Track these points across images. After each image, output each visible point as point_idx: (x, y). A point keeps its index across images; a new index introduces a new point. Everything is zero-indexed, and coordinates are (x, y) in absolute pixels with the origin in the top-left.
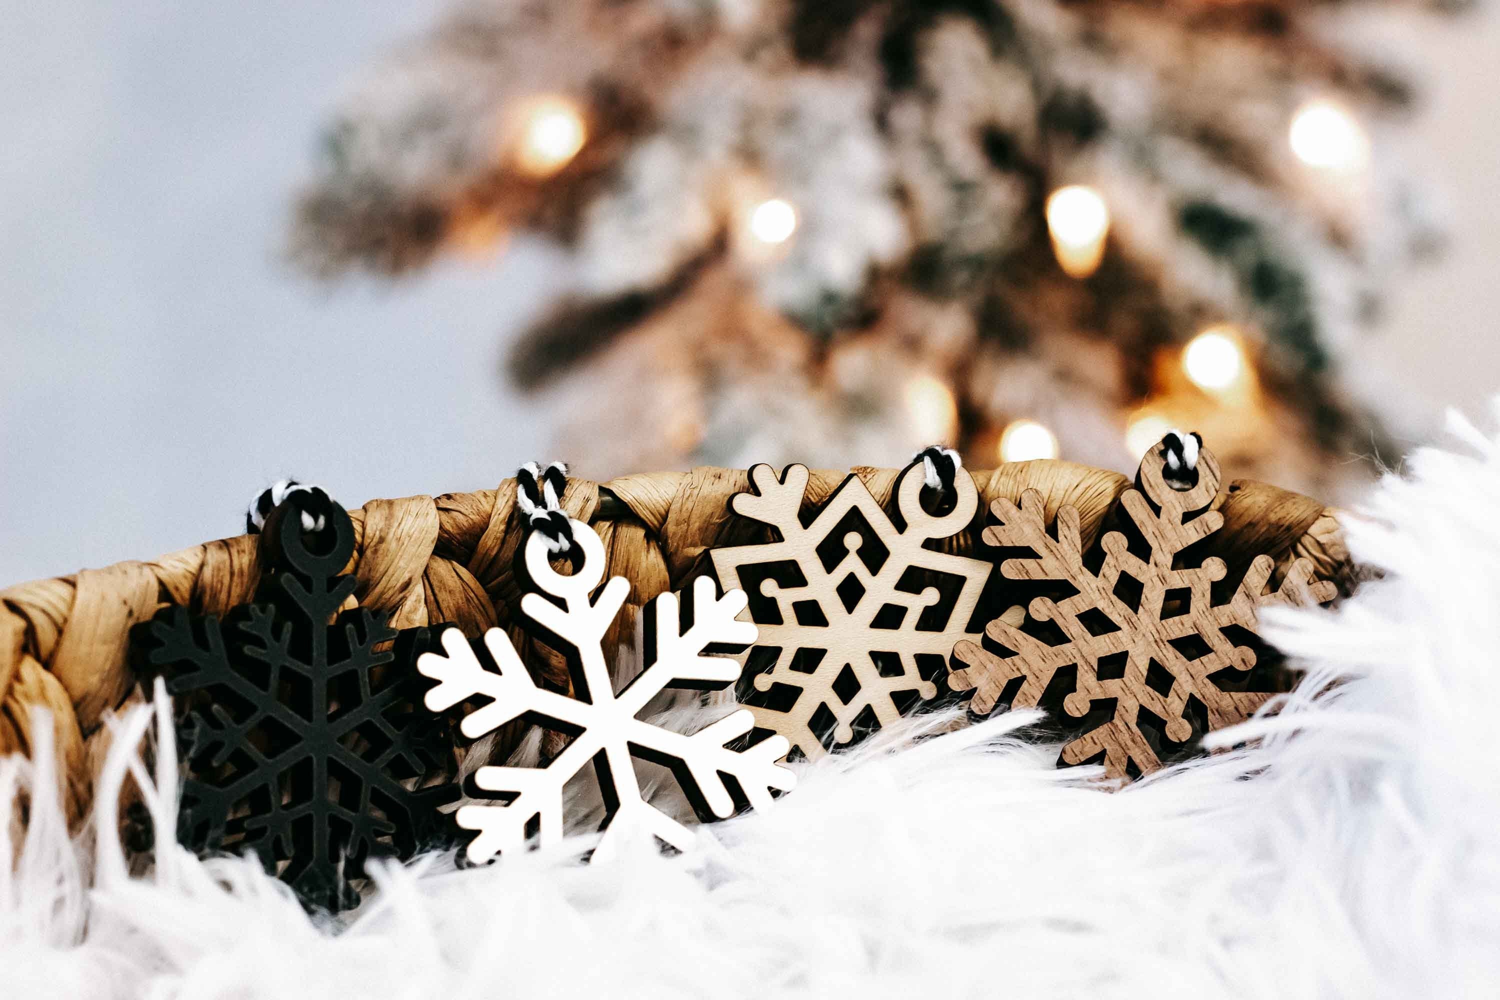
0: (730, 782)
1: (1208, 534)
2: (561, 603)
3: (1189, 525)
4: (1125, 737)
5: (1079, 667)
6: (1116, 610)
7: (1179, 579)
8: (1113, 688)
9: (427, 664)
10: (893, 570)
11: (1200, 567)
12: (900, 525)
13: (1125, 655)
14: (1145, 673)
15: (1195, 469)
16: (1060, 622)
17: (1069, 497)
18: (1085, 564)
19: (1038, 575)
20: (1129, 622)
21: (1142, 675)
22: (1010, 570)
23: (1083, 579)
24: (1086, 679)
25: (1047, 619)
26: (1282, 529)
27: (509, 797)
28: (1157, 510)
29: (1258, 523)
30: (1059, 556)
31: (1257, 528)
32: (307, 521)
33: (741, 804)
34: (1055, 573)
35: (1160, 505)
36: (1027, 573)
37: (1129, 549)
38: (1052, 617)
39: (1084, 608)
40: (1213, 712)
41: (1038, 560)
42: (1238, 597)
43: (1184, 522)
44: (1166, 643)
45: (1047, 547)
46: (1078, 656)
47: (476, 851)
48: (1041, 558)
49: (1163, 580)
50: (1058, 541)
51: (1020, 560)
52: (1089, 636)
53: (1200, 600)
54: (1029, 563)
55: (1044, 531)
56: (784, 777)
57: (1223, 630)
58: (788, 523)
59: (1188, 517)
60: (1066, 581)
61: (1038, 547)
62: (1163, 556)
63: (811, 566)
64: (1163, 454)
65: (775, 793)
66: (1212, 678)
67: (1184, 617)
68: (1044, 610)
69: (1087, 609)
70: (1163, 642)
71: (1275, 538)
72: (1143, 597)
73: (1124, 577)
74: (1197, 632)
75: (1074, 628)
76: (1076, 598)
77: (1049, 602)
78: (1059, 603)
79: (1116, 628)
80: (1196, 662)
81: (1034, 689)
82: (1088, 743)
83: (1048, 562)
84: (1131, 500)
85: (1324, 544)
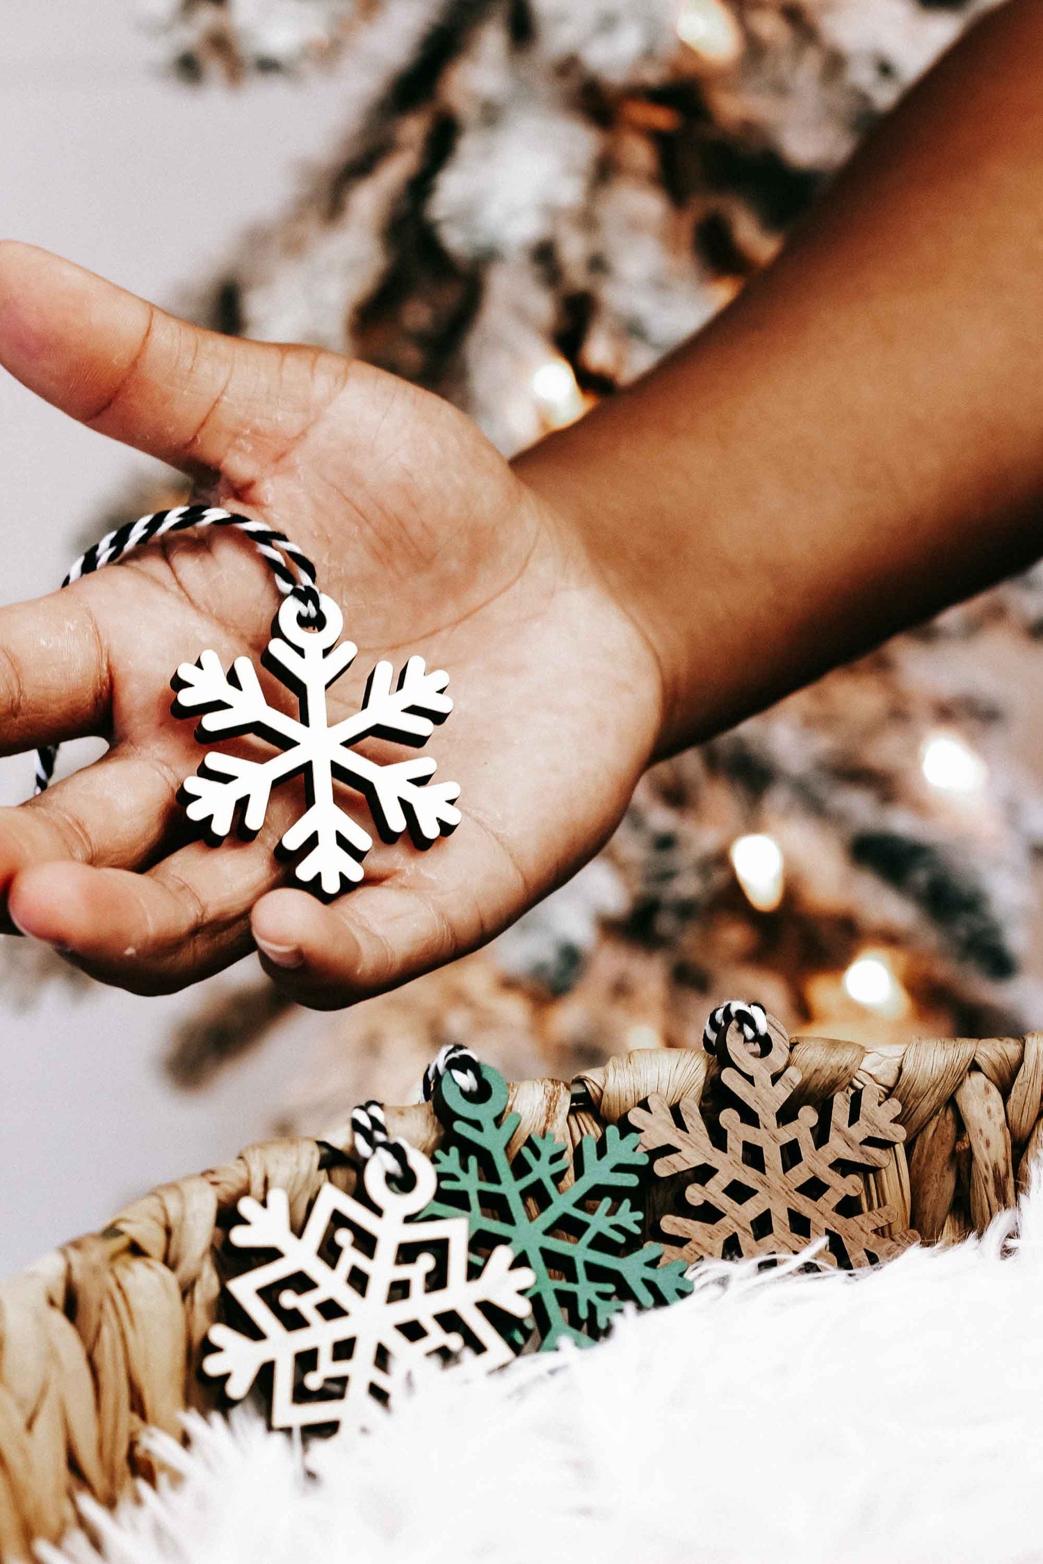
1: (794, 1087)
3: (778, 1083)
5: (739, 1235)
6: (749, 1176)
7: (786, 1134)
11: (796, 1118)
13: (769, 1211)
14: (788, 1223)
15: (767, 1034)
16: (712, 1201)
17: (674, 1076)
18: (714, 1145)
19: (683, 1167)
20: (763, 1183)
21: (786, 1225)
22: (661, 1168)
23: (717, 1158)
25: (703, 1202)
28: (750, 1079)
29: (823, 1067)
30: (693, 1145)
31: (823, 1073)
34: (697, 1161)
35: (751, 1075)
36: (674, 1166)
37: (742, 1121)
38: (705, 1199)
39: (726, 1183)
40: (847, 1239)
41: (679, 1153)
42: (832, 1134)
43: (774, 1082)
44: (795, 1192)
45: (682, 1140)
46: (735, 1225)
48: (680, 1151)
49: (774, 1138)
50: (688, 1132)
51: (666, 1158)
52: (737, 1205)
53: (807, 1146)
54: (673, 1158)
55: (675, 1126)
57: (831, 1166)
59: (775, 1078)
60: (705, 1165)
61: (676, 1143)
62: (768, 1117)
64: (740, 1030)
66: (837, 1209)
67: (800, 1165)
68: (698, 1195)
69: (728, 1183)
70: (791, 1191)
72: (765, 1159)
73: (746, 1145)
74: (813, 1175)
75: (724, 1202)
76: (717, 1176)
77: (697, 1186)
78: (707, 1185)
79: (754, 1192)
80: (821, 1200)
83: (686, 1152)
84: (729, 1077)
85: (875, 1075)
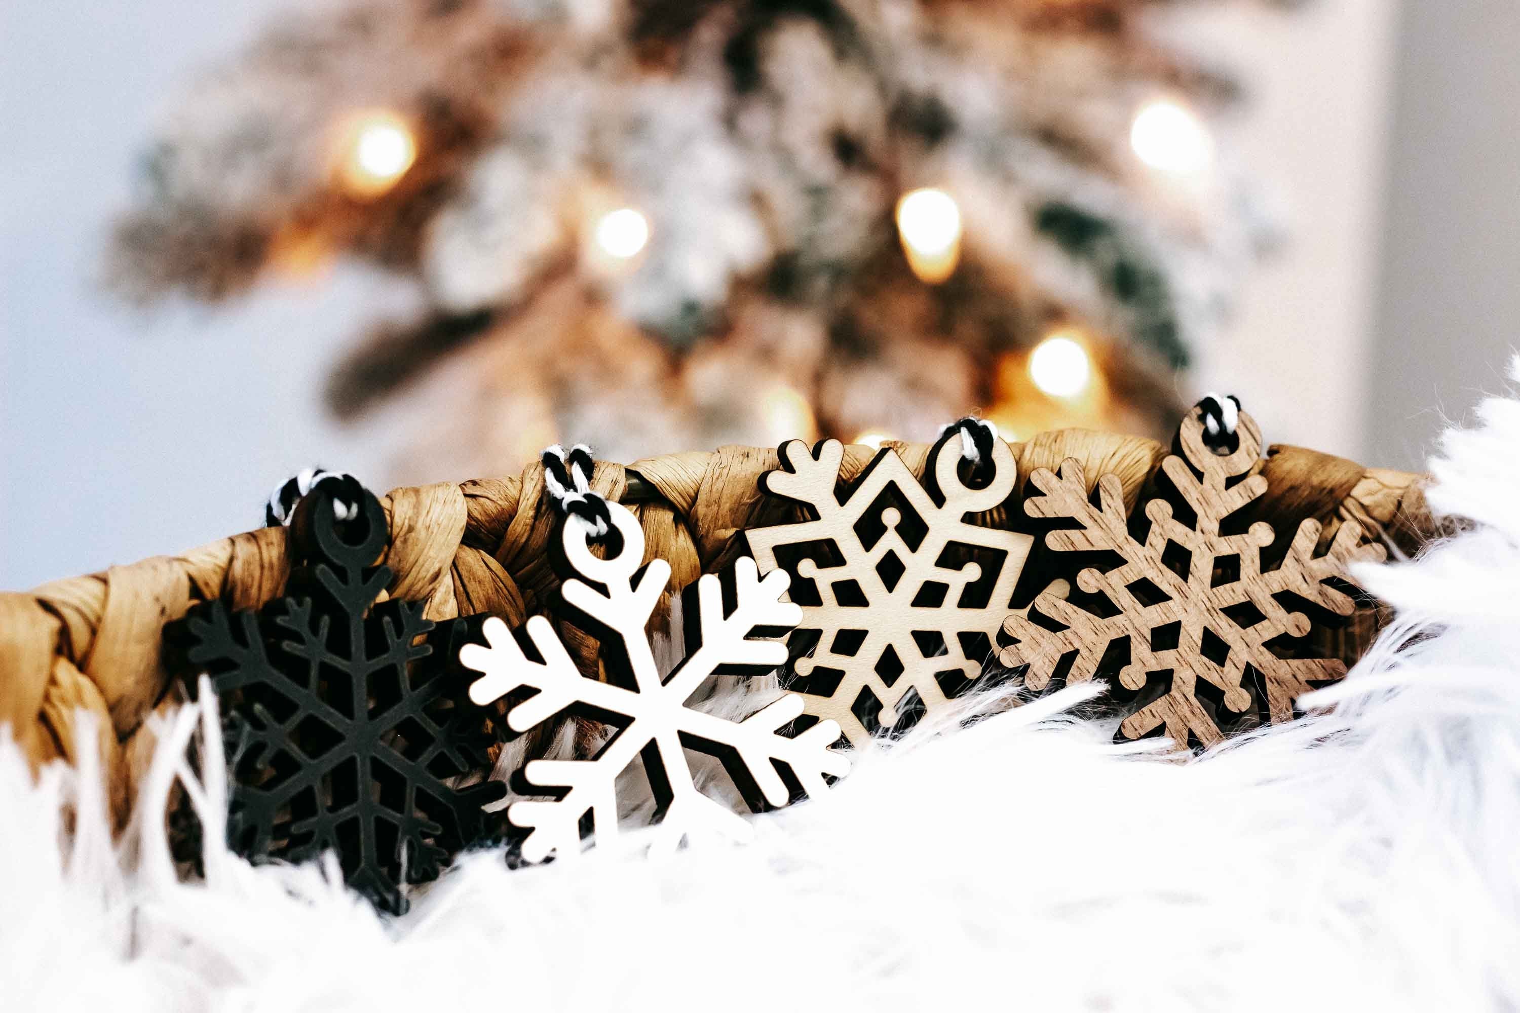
0: (783, 769)
1: (1253, 499)
2: (602, 589)
3: (1234, 490)
4: (1185, 710)
5: (1133, 640)
6: (1165, 579)
7: (1227, 546)
8: (1167, 659)
9: (470, 655)
10: (933, 546)
11: (1247, 532)
12: (939, 499)
13: (1178, 624)
14: (1200, 643)
15: (1235, 433)
16: (1109, 593)
17: (1107, 465)
18: (1130, 534)
19: (1083, 546)
20: (1180, 591)
21: (1197, 645)
22: (1055, 541)
23: (1130, 548)
24: (1140, 650)
25: (1096, 591)
26: (1325, 492)
27: (559, 793)
28: (1199, 475)
29: (1301, 485)
30: (1104, 526)
31: (1300, 492)
32: (340, 509)
33: (796, 792)
34: (1102, 545)
35: (1202, 470)
36: (1072, 543)
37: (1174, 517)
38: (1102, 588)
39: (1133, 578)
40: (1271, 681)
41: (1082, 531)
42: (1288, 560)
43: (1228, 487)
44: (1219, 612)
45: (1091, 517)
46: (1130, 627)
47: (530, 849)
48: (1085, 528)
49: (1210, 547)
50: (1101, 511)
51: (1064, 531)
52: (1139, 606)
53: (1250, 566)
54: (1074, 534)
55: (1087, 501)
56: (836, 762)
57: (1275, 596)
58: (824, 501)
59: (1231, 482)
60: (1113, 551)
61: (1082, 516)
62: (1209, 522)
63: (849, 545)
64: (1202, 419)
65: (831, 780)
66: (1268, 645)
67: (1235, 585)
68: (1092, 582)
69: (1136, 579)
70: (1215, 610)
71: (1317, 501)
72: (1192, 565)
73: (1171, 544)
74: (1249, 599)
75: (1124, 599)
76: (1124, 568)
77: (1096, 573)
78: (1107, 574)
79: (1166, 598)
80: (1250, 630)
81: (1088, 662)
82: (1147, 717)
83: (1093, 532)
84: (1173, 467)
85: (1368, 506)
